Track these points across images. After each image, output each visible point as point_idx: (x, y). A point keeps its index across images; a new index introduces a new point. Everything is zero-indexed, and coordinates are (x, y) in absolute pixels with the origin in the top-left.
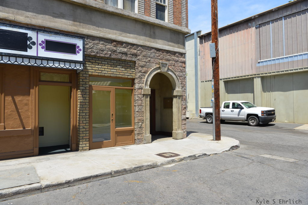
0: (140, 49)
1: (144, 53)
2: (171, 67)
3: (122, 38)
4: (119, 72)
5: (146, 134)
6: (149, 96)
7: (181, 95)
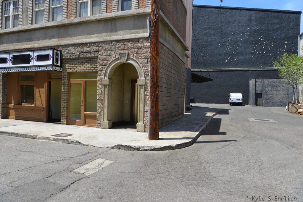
0: (101, 45)
1: (105, 48)
2: (133, 55)
3: (86, 40)
4: (86, 67)
5: (104, 120)
6: (107, 86)
7: (144, 84)
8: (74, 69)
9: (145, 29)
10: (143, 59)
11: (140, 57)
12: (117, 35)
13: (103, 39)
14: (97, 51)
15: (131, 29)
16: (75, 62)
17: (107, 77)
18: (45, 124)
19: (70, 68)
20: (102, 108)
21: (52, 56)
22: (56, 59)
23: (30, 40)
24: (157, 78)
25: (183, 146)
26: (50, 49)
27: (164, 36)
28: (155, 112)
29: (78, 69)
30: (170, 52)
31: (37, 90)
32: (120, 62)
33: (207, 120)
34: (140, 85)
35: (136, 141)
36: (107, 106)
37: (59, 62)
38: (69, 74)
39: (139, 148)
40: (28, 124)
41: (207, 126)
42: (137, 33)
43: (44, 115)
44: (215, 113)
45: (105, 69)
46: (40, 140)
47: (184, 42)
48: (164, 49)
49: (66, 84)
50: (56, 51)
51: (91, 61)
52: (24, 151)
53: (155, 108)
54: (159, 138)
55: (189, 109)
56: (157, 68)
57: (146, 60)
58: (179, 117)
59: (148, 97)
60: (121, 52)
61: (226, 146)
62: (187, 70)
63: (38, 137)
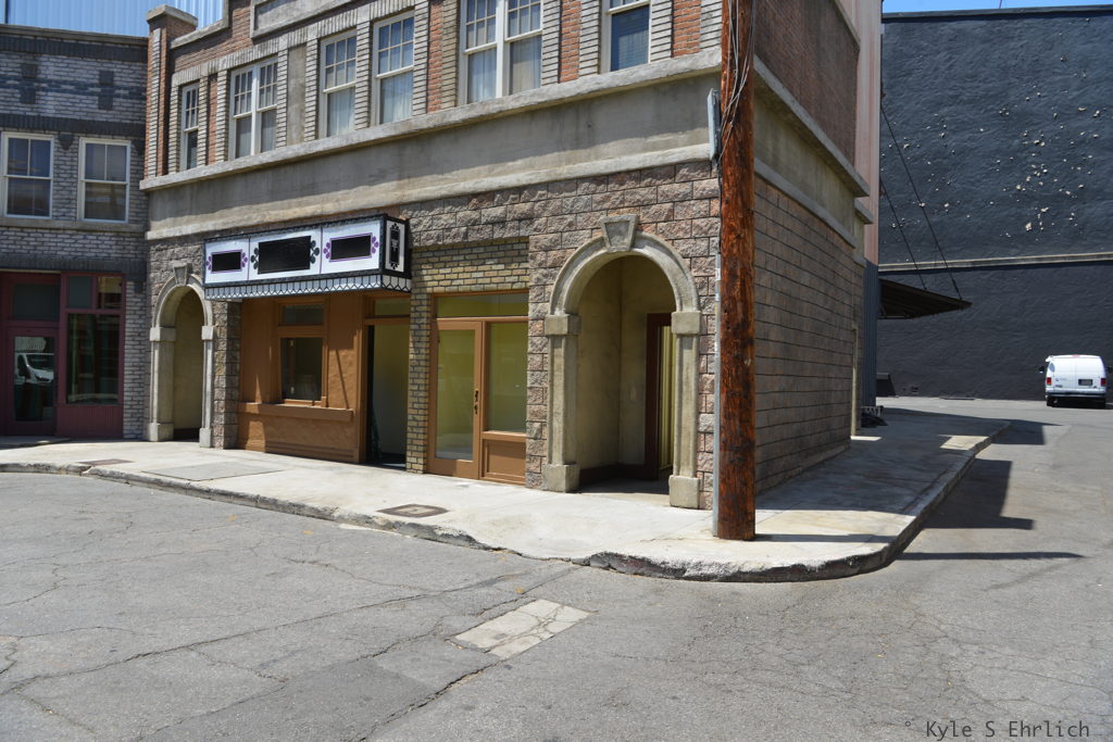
1: (554, 205)
2: (656, 227)
3: (490, 179)
4: (491, 275)
5: (550, 462)
6: (563, 341)
7: (696, 330)
8: (449, 282)
9: (697, 130)
10: (693, 241)
11: (681, 234)
12: (597, 158)
13: (548, 174)
14: (528, 218)
15: (646, 133)
16: (455, 258)
17: (560, 309)
18: (358, 471)
19: (436, 279)
20: (545, 417)
21: (378, 240)
22: (392, 249)
23: (311, 189)
24: (745, 312)
25: (852, 567)
26: (372, 217)
27: (770, 148)
28: (742, 436)
29: (461, 282)
30: (794, 210)
31: (333, 353)
32: (606, 253)
33: (946, 468)
34: (681, 336)
35: (668, 543)
36: (561, 410)
37: (401, 259)
38: (435, 298)
39: (679, 570)
40: (303, 467)
41: (948, 493)
42: (668, 145)
43: (351, 438)
44: (982, 439)
45: (554, 278)
46: (343, 526)
47: (850, 165)
48: (770, 199)
49: (424, 333)
50: (393, 223)
51: (508, 253)
52: (297, 562)
53: (737, 422)
54: (757, 532)
55: (870, 421)
56: (746, 272)
57: (704, 244)
58: (830, 453)
59: (713, 376)
60: (610, 216)
61: (1032, 575)
62: (862, 273)
63: (336, 514)
